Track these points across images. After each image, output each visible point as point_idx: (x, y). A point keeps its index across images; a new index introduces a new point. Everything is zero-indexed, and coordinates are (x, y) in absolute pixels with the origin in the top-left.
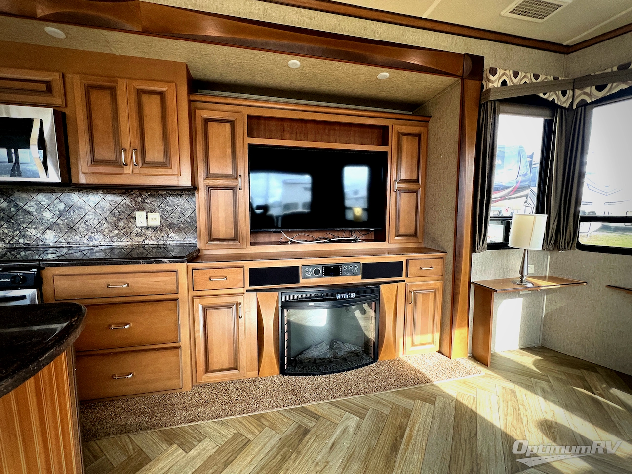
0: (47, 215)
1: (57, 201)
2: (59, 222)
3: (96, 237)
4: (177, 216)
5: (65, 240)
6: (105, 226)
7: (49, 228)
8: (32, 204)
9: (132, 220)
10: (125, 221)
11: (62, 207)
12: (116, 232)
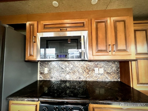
0: (68, 69)
1: (71, 64)
2: (71, 71)
3: (81, 77)
4: (109, 70)
5: (72, 78)
6: (84, 73)
7: (68, 74)
8: (64, 65)
9: (93, 71)
10: (91, 71)
11: (72, 66)
12: (88, 75)
